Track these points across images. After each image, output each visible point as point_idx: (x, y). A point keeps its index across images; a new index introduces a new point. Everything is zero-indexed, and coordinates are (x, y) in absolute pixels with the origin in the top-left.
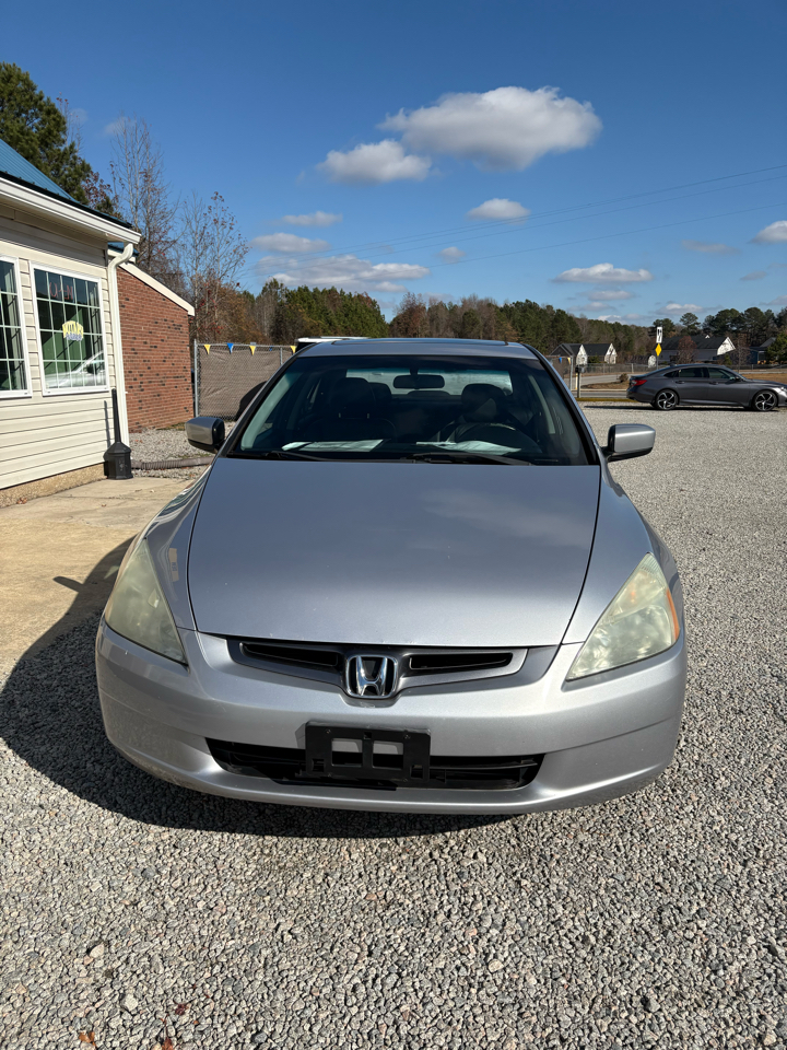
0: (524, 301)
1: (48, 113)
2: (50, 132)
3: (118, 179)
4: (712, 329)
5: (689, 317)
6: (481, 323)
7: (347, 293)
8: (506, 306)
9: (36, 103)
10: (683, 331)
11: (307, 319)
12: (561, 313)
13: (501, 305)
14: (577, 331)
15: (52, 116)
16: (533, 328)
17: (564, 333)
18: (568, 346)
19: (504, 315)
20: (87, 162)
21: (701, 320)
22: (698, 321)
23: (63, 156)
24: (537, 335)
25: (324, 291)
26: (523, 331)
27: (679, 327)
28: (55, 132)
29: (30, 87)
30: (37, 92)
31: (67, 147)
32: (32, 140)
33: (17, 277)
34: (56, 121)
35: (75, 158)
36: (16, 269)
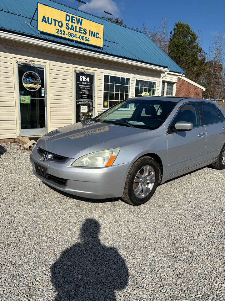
1: (192, 35)
2: (191, 41)
3: (211, 51)
9: (190, 33)
15: (193, 36)
20: (201, 48)
23: (194, 47)
28: (193, 40)
29: (189, 29)
30: (190, 30)
31: (196, 44)
32: (186, 44)
33: (131, 81)
34: (194, 37)
35: (198, 47)
36: (131, 80)
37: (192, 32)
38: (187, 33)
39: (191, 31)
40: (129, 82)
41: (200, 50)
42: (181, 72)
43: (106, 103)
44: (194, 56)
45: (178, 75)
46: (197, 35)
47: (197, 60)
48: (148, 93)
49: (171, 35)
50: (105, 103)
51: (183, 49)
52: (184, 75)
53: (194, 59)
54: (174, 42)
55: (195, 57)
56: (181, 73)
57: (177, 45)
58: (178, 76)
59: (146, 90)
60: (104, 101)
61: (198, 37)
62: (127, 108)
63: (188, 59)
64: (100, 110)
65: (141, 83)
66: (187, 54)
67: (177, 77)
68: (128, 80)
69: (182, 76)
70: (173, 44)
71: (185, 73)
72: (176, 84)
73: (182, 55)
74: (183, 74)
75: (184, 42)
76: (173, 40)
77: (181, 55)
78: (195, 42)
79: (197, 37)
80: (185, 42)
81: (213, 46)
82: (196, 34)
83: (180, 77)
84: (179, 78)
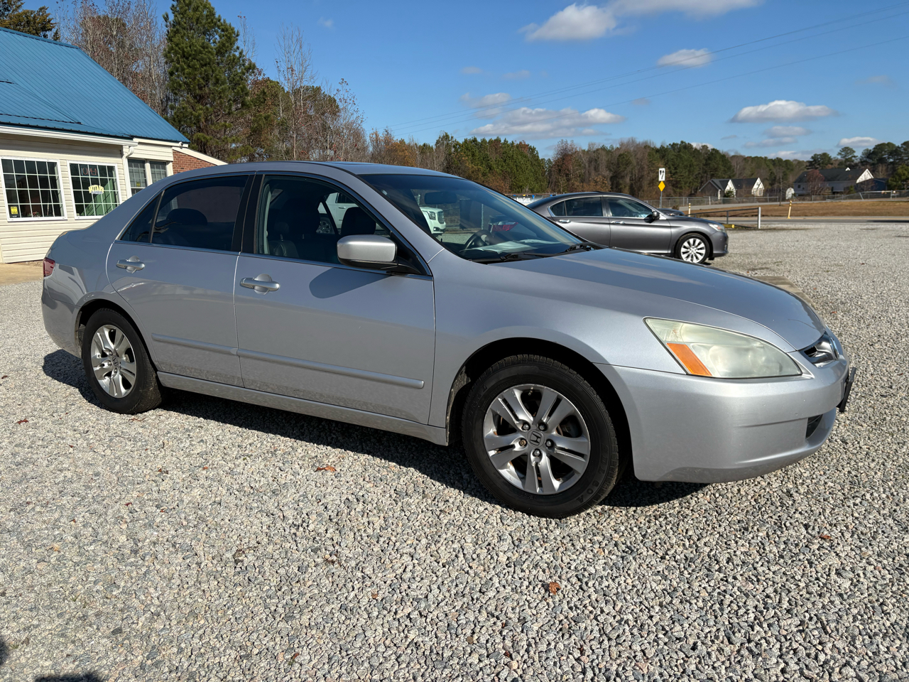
0: (679, 143)
1: (224, 29)
2: (224, 44)
4: (871, 161)
5: (847, 150)
6: (634, 162)
7: (510, 142)
8: (662, 147)
9: (216, 24)
10: (841, 163)
11: (469, 165)
12: (715, 152)
13: (658, 146)
14: (729, 168)
16: (686, 167)
17: (716, 169)
18: (717, 181)
19: (658, 155)
20: (253, 62)
21: (859, 153)
22: (855, 154)
23: (234, 61)
24: (689, 171)
25: (491, 141)
26: (676, 169)
27: (836, 160)
28: (228, 43)
30: (217, 16)
31: (237, 54)
32: (210, 52)
33: (59, 168)
34: (230, 36)
35: (243, 61)
36: (58, 165)
37: (222, 21)
38: (209, 23)
39: (219, 20)
40: (55, 168)
41: (252, 68)
42: (178, 140)
43: (14, 210)
44: (237, 82)
45: (171, 146)
46: (236, 30)
47: (247, 94)
48: (101, 188)
49: (168, 24)
50: (12, 210)
51: (205, 65)
52: (187, 145)
53: (238, 91)
54: (177, 45)
55: (241, 86)
56: (177, 142)
57: (188, 53)
58: (173, 148)
59: (95, 182)
60: (9, 206)
61: (241, 33)
62: (60, 215)
63: (224, 90)
64: (4, 222)
65: (82, 170)
66: (217, 80)
67: (170, 150)
68: (53, 165)
69: (181, 147)
70: (176, 51)
71: (188, 141)
72: (171, 164)
73: (206, 79)
74: (184, 143)
75: (203, 47)
76: (175, 40)
77: (201, 80)
78: (235, 47)
79: (238, 35)
80: (207, 48)
81: (284, 58)
82: (236, 25)
83: (178, 149)
84: (175, 153)
